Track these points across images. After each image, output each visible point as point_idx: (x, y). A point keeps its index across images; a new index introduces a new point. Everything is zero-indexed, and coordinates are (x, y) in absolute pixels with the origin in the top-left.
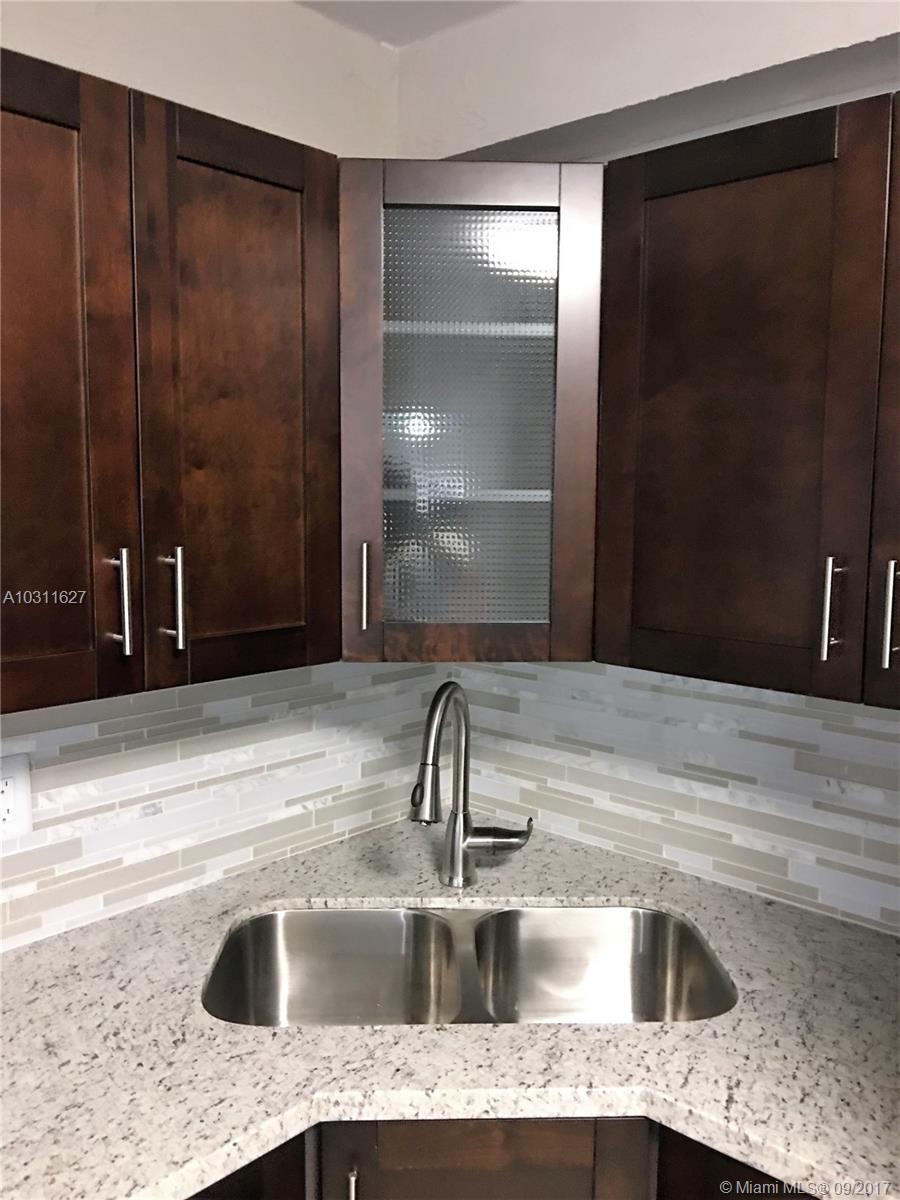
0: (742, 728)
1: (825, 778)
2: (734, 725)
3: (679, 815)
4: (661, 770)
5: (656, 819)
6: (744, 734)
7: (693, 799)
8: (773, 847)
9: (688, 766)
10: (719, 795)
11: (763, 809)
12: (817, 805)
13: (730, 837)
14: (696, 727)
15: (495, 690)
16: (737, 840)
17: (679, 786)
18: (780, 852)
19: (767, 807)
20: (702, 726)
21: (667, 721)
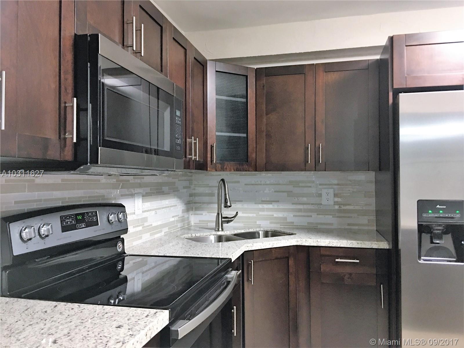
0: (275, 190)
1: (294, 198)
2: (273, 190)
3: (260, 213)
4: (255, 203)
5: (255, 215)
6: (275, 192)
7: (264, 208)
8: (283, 215)
9: (262, 201)
10: (270, 206)
11: (281, 207)
12: (293, 204)
13: (273, 215)
14: (264, 192)
15: (207, 192)
16: (275, 215)
17: (260, 206)
18: (285, 216)
19: (281, 206)
20: (265, 192)
21: (256, 192)
